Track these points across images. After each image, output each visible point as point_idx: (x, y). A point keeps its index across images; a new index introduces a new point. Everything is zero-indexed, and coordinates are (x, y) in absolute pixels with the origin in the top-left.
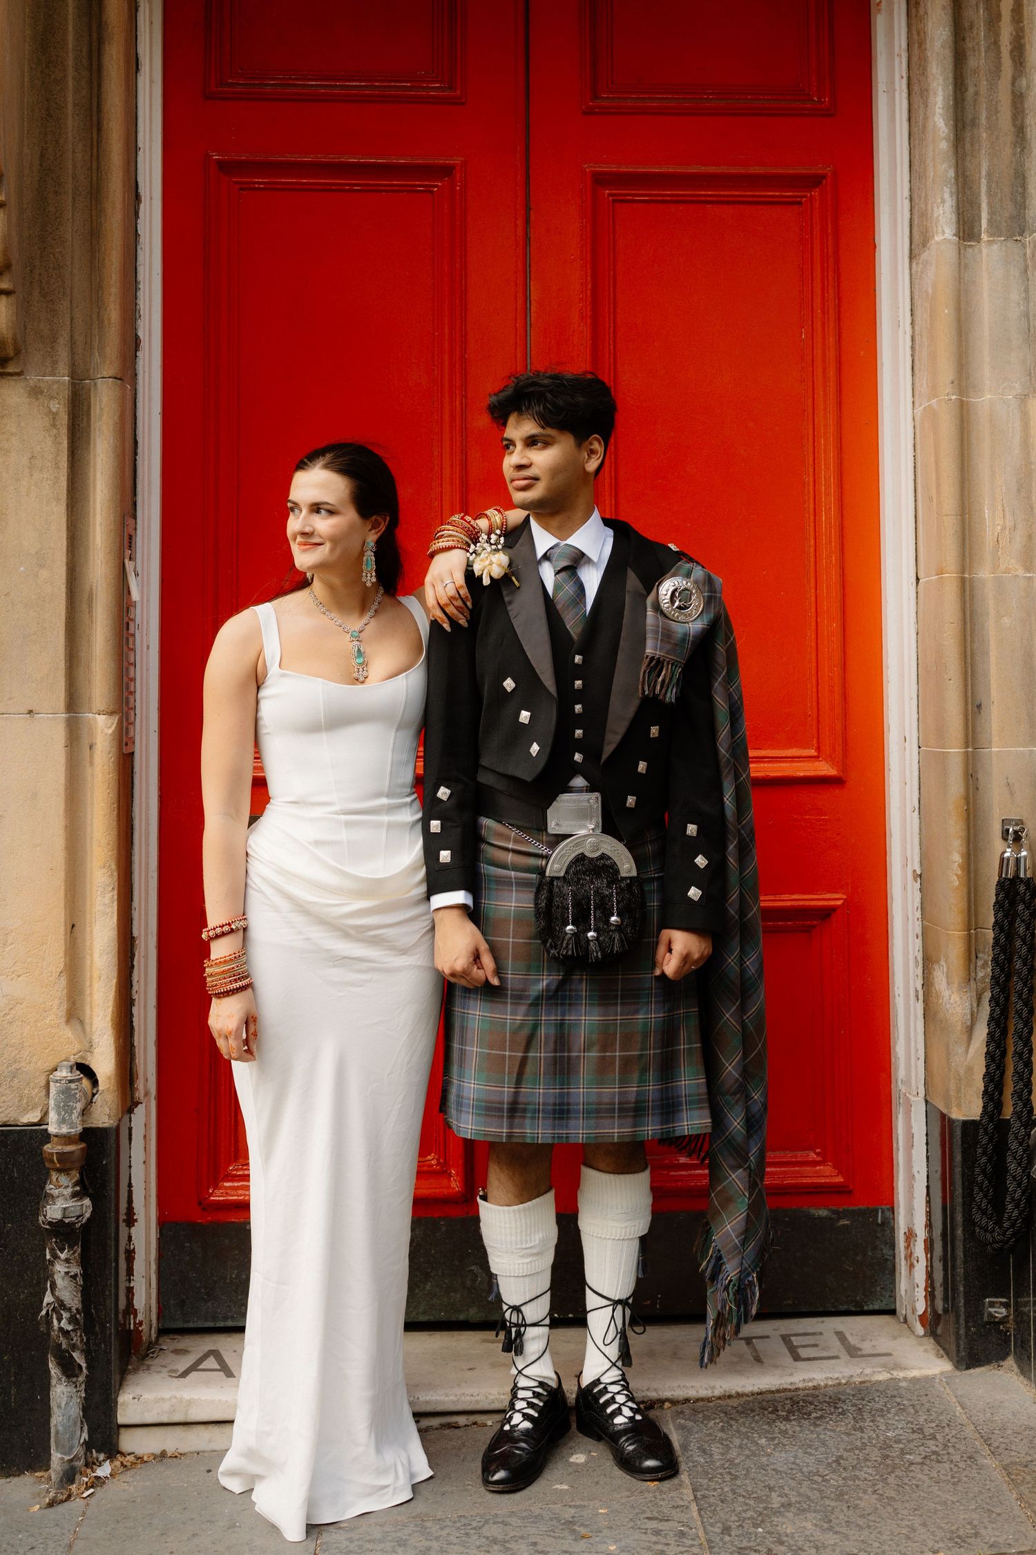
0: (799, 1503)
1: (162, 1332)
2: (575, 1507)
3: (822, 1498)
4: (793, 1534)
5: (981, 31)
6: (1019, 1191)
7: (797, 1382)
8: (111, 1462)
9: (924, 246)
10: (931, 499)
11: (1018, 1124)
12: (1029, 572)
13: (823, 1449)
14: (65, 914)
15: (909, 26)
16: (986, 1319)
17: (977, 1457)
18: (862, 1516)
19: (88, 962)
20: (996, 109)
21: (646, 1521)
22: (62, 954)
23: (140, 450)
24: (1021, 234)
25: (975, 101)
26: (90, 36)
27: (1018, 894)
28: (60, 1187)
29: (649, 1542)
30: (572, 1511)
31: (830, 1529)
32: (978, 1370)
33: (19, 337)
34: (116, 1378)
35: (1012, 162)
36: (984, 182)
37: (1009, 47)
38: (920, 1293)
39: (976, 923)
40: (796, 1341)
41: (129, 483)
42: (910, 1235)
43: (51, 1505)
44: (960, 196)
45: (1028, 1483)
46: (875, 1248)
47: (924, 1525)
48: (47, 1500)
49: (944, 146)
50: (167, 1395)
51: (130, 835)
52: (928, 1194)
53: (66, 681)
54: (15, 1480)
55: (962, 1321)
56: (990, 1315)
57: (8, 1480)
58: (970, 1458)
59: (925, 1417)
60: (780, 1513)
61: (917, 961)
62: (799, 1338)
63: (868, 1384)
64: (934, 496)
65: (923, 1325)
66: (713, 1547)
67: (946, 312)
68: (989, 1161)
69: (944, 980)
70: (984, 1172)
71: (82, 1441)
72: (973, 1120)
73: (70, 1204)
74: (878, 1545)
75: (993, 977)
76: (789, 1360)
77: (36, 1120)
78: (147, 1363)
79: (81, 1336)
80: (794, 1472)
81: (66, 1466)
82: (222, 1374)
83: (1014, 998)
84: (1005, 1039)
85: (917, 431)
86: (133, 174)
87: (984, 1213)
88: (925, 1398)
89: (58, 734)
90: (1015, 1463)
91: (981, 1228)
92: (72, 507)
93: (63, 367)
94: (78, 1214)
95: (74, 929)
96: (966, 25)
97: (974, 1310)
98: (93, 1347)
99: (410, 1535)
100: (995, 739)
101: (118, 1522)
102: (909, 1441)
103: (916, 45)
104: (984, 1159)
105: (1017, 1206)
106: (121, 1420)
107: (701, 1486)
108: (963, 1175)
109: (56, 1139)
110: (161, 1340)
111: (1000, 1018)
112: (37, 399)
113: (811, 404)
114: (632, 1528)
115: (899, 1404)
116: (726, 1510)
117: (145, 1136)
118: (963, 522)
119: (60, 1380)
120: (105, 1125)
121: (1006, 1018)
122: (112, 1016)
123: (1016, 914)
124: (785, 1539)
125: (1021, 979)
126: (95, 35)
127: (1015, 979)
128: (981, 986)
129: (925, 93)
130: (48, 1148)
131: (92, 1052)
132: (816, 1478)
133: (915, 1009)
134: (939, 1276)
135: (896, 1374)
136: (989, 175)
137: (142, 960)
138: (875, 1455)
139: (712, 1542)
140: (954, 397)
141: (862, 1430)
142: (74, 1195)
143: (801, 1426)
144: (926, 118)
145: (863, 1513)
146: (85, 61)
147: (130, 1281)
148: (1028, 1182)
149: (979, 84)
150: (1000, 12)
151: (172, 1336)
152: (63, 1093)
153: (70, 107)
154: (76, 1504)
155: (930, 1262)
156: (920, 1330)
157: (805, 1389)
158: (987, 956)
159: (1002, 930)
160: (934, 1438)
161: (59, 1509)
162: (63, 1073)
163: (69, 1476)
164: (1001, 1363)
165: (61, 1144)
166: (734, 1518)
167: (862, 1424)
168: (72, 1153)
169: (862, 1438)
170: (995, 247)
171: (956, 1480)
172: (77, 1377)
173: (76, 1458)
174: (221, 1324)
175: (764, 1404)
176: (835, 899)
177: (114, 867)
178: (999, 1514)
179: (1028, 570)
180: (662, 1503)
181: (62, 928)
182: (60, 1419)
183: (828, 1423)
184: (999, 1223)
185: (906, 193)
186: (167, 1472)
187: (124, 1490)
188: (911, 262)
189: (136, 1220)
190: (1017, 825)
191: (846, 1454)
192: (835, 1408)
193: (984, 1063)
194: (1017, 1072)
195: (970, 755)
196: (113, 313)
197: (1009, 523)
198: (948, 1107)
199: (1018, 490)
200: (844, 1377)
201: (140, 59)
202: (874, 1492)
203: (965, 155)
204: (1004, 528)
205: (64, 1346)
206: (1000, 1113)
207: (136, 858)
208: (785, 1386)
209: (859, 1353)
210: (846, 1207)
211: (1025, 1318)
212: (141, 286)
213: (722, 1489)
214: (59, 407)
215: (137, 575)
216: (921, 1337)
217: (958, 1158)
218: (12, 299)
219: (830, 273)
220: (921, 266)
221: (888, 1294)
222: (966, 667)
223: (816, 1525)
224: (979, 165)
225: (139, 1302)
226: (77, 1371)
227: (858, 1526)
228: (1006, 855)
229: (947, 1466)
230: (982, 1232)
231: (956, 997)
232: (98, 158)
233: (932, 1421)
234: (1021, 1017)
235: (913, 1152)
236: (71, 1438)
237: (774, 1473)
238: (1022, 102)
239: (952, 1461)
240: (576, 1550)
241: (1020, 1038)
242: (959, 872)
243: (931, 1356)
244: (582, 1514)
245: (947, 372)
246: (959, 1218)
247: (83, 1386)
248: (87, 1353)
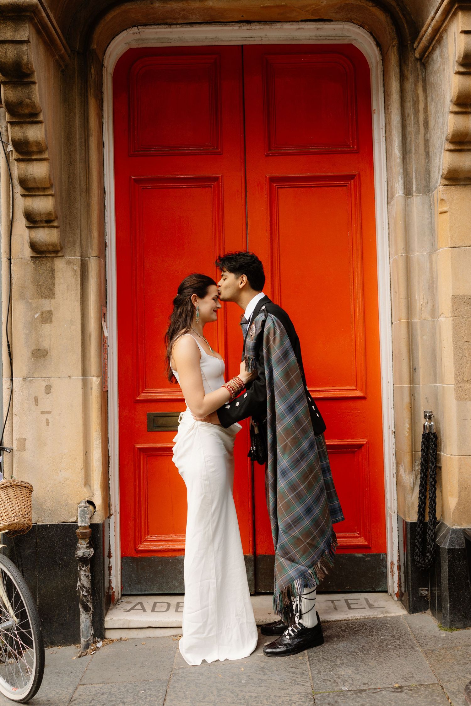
0: (347, 663)
1: (123, 595)
2: (265, 662)
3: (356, 661)
4: (344, 675)
5: (412, 116)
6: (431, 549)
7: (349, 617)
8: (103, 642)
9: (392, 199)
10: (396, 293)
11: (431, 524)
12: (433, 319)
13: (357, 643)
14: (83, 448)
15: (385, 117)
16: (420, 595)
17: (415, 647)
18: (370, 669)
19: (92, 465)
20: (418, 146)
21: (290, 668)
22: (82, 462)
23: (108, 283)
24: (428, 192)
25: (410, 143)
26: (85, 134)
27: (430, 439)
28: (82, 544)
29: (291, 676)
30: (264, 664)
31: (358, 673)
32: (417, 614)
33: (62, 243)
34: (104, 612)
35: (424, 165)
36: (414, 173)
37: (423, 123)
38: (396, 585)
39: (415, 449)
40: (350, 602)
41: (103, 294)
42: (392, 564)
43: (80, 657)
44: (405, 179)
45: (433, 657)
46: (380, 568)
47: (393, 673)
48: (79, 655)
49: (399, 160)
50: (122, 618)
51: (107, 420)
52: (398, 549)
53: (82, 365)
54: (69, 647)
55: (411, 595)
56: (421, 594)
57: (66, 647)
58: (412, 647)
59: (396, 631)
60: (340, 666)
61: (393, 464)
62: (351, 601)
63: (375, 618)
64: (397, 292)
65: (397, 597)
66: (314, 679)
67: (400, 223)
68: (420, 537)
69: (403, 471)
70: (418, 541)
71: (91, 634)
72: (414, 522)
73: (86, 551)
74: (375, 680)
75: (421, 470)
76: (347, 608)
77: (74, 521)
78: (116, 606)
79: (90, 597)
80: (346, 651)
81: (86, 643)
82: (142, 611)
83: (429, 477)
84: (426, 492)
85: (391, 268)
86: (103, 184)
87: (419, 556)
88: (396, 624)
89: (79, 384)
90: (428, 650)
91: (417, 562)
92: (83, 303)
93: (78, 254)
94: (88, 554)
95: (86, 453)
96: (406, 115)
97: (415, 592)
98: (95, 601)
99: (205, 671)
100: (421, 381)
101: (102, 663)
102: (390, 640)
103: (388, 124)
104: (418, 537)
105: (430, 554)
106: (106, 627)
107: (311, 655)
108: (411, 543)
109: (80, 528)
110: (122, 598)
111: (424, 484)
112: (69, 265)
113: (352, 260)
114: (285, 671)
115: (386, 626)
116: (320, 665)
117: (114, 526)
118: (408, 301)
119: (83, 612)
120: (99, 523)
121: (426, 485)
122: (100, 484)
123: (430, 446)
124: (341, 676)
125: (432, 470)
126: (86, 134)
127: (429, 470)
128: (417, 473)
129: (391, 141)
130: (78, 531)
131: (93, 497)
132: (354, 653)
133: (393, 481)
134: (403, 579)
135: (386, 615)
136: (416, 171)
137: (113, 464)
138: (376, 645)
139: (314, 677)
140: (404, 254)
141: (372, 635)
142: (87, 547)
143: (350, 634)
144: (392, 151)
145: (370, 667)
146: (83, 144)
147: (110, 577)
148: (435, 545)
149: (411, 137)
150: (419, 109)
151: (126, 597)
152: (82, 511)
153: (78, 160)
154: (89, 657)
155: (399, 574)
156: (396, 599)
157: (352, 620)
158: (419, 462)
159: (424, 452)
160: (399, 639)
161: (83, 658)
162: (83, 504)
163: (87, 646)
164: (426, 611)
165: (82, 529)
166: (322, 668)
167: (372, 633)
168: (86, 532)
169: (372, 639)
170: (419, 198)
171: (406, 655)
172: (89, 611)
173: (89, 640)
174: (144, 593)
175: (337, 625)
176: (362, 441)
177: (100, 431)
178: (422, 669)
179: (433, 318)
180: (297, 661)
181: (82, 453)
182: (84, 626)
183: (360, 633)
184: (424, 560)
185: (386, 180)
186: (122, 646)
187: (106, 652)
188: (387, 205)
189: (112, 556)
190: (430, 413)
191: (365, 645)
192: (363, 627)
193: (418, 501)
194: (430, 505)
195: (412, 387)
196: (95, 233)
197: (426, 301)
198: (405, 517)
199: (429, 289)
200: (367, 616)
201: (104, 143)
202: (375, 659)
203: (407, 164)
204: (423, 303)
205: (84, 601)
206: (424, 520)
207: (109, 428)
208: (345, 619)
209: (373, 607)
210: (369, 553)
211: (434, 595)
212: (107, 224)
213: (319, 657)
214: (77, 268)
215: (107, 327)
216: (396, 601)
217: (409, 536)
218: (59, 229)
219: (358, 211)
220: (391, 206)
221: (384, 585)
222: (410, 355)
223: (352, 672)
224: (412, 167)
225: (113, 585)
226: (89, 610)
227: (368, 672)
228: (426, 424)
229: (403, 650)
230: (418, 563)
231: (407, 477)
232: (88, 178)
233: (398, 633)
234: (432, 484)
235: (393, 534)
236: (88, 633)
237: (338, 651)
238: (428, 143)
239: (405, 648)
240: (264, 679)
241: (432, 492)
242: (408, 431)
243: (400, 608)
244: (267, 665)
245: (401, 245)
246: (409, 558)
247: (92, 615)
248: (93, 603)
